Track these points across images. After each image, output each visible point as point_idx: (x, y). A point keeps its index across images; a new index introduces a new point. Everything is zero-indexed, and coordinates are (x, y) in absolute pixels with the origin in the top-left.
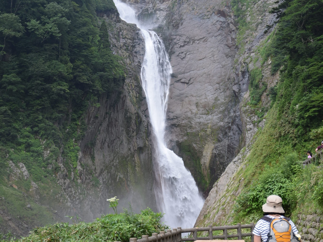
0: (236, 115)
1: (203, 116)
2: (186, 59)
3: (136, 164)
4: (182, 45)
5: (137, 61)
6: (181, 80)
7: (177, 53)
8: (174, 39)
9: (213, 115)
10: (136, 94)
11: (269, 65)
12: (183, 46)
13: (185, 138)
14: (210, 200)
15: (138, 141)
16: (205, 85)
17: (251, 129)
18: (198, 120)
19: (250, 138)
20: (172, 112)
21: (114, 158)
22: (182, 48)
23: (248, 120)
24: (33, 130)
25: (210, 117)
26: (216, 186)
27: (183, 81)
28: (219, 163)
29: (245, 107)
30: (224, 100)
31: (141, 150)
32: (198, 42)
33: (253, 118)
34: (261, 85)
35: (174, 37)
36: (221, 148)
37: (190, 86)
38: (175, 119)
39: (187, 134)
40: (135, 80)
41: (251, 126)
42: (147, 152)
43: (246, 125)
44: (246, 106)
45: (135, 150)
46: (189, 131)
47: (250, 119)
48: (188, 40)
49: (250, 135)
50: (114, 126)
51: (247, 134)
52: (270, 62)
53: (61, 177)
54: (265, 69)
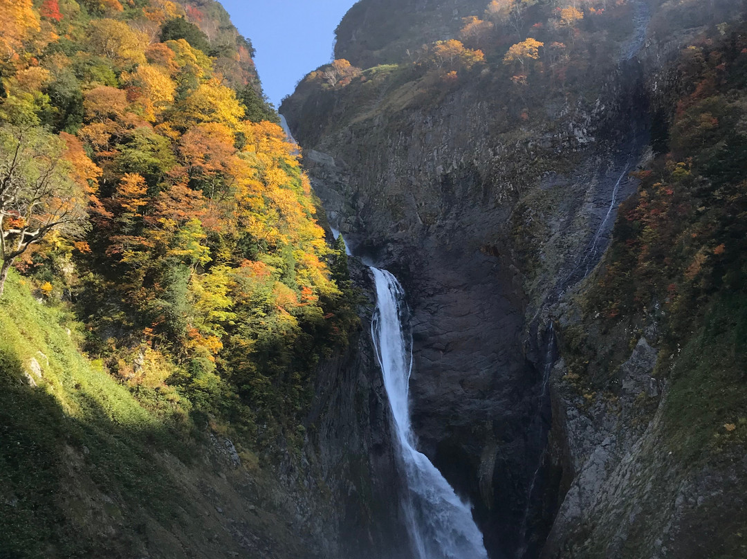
0: (538, 398)
1: (476, 400)
2: (439, 314)
3: (373, 472)
4: (431, 293)
5: (364, 311)
6: (433, 344)
7: (424, 305)
8: (418, 284)
9: (492, 399)
10: (367, 360)
11: (596, 319)
12: (432, 295)
13: (447, 435)
14: (568, 508)
15: (373, 433)
16: (474, 354)
17: (574, 417)
18: (467, 407)
19: (574, 430)
20: (422, 394)
21: (343, 456)
22: (431, 298)
23: (568, 402)
24: (240, 388)
25: (487, 402)
26: (577, 484)
27: (436, 345)
28: (510, 475)
29: (560, 383)
30: (508, 378)
31: (378, 448)
32: (456, 290)
33: (577, 399)
34: (585, 348)
35: (418, 281)
36: (512, 451)
37: (448, 354)
38: (427, 404)
39: (450, 429)
40: (364, 339)
41: (575, 412)
42: (387, 453)
43: (566, 411)
44: (562, 382)
45: (370, 449)
46: (453, 423)
47: (572, 401)
48: (439, 287)
49: (573, 426)
50: (343, 403)
51: (568, 426)
52: (598, 315)
53: (283, 471)
54: (590, 326)
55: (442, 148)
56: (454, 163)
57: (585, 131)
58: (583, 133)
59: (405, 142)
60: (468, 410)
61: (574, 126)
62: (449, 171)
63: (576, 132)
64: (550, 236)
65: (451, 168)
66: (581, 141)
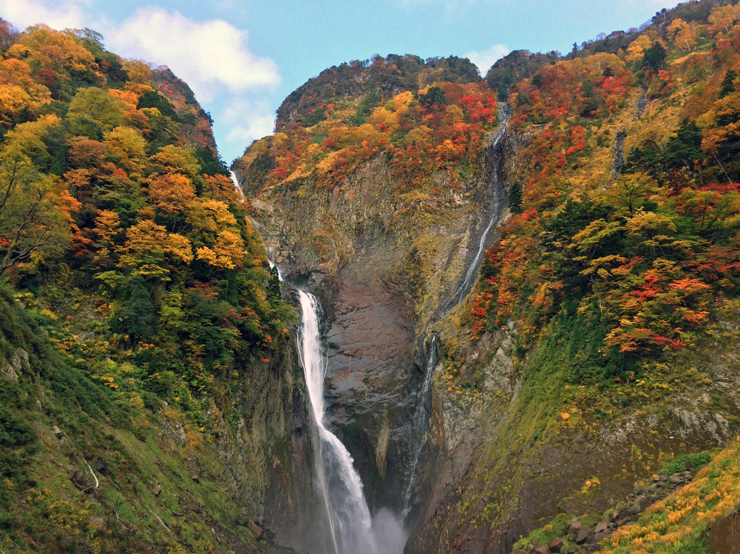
1: (376, 394)
2: (349, 328)
3: (294, 450)
4: (344, 312)
5: (291, 324)
6: (344, 351)
7: (339, 321)
8: (335, 305)
9: (388, 394)
10: (293, 362)
11: (466, 334)
13: (353, 421)
14: (444, 477)
15: (295, 419)
19: (448, 418)
22: (344, 316)
23: (445, 396)
25: (384, 396)
27: (347, 352)
28: (400, 452)
29: (439, 382)
30: (401, 377)
31: (299, 431)
32: (363, 310)
34: (458, 356)
35: (335, 302)
36: (402, 434)
37: (356, 359)
38: (338, 397)
39: (356, 416)
40: (291, 346)
41: (449, 404)
42: (305, 435)
43: (443, 403)
45: (292, 431)
46: (357, 412)
47: (448, 396)
48: (351, 307)
49: (448, 415)
51: (444, 414)
54: (462, 339)
55: (356, 203)
56: (365, 214)
57: (462, 196)
59: (328, 197)
60: (369, 402)
61: (454, 192)
62: (361, 221)
63: (455, 197)
64: (435, 272)
65: (362, 218)
66: (458, 203)
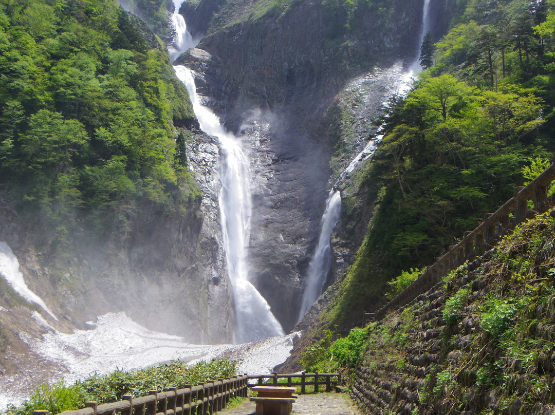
1: (289, 246)
7: (263, 172)
8: (261, 156)
10: (214, 217)
11: (365, 193)
13: (267, 270)
16: (293, 210)
18: (283, 250)
19: (339, 274)
22: (269, 167)
32: (288, 161)
37: (276, 210)
38: (257, 247)
40: (213, 201)
42: (222, 283)
44: (337, 238)
45: (209, 281)
46: (272, 261)
48: (276, 158)
55: (288, 49)
56: (296, 61)
57: (392, 38)
58: (391, 40)
59: (261, 43)
60: (282, 253)
61: (384, 35)
62: (292, 67)
63: (385, 39)
64: (354, 123)
65: (294, 65)
66: (388, 46)
